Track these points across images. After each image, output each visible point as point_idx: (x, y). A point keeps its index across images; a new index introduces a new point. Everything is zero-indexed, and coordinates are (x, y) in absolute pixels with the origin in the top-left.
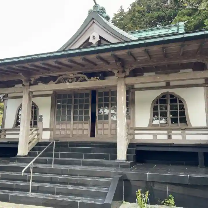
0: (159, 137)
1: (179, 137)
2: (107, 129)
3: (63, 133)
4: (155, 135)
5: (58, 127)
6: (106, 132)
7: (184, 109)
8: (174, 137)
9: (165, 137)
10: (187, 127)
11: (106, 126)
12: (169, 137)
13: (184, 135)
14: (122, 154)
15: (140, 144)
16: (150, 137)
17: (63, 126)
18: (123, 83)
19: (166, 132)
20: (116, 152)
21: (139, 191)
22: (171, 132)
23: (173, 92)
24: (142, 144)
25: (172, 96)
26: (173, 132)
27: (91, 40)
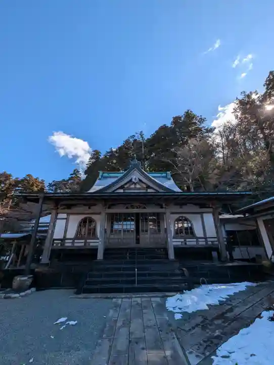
14: (172, 256)
27: (133, 180)
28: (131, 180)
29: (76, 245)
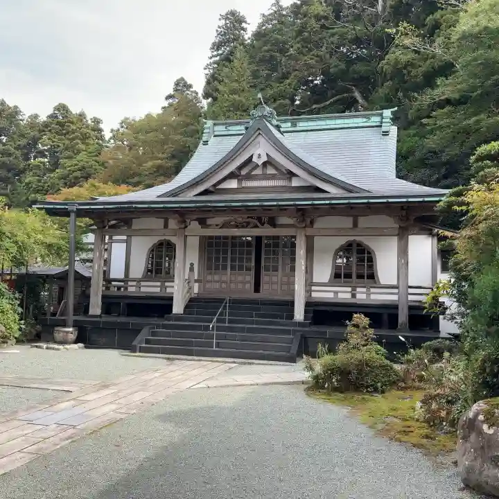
0: (341, 296)
1: (364, 296)
2: (277, 283)
3: (217, 286)
4: (336, 293)
5: (209, 278)
6: (275, 287)
7: (372, 261)
8: (358, 296)
9: (348, 296)
10: (375, 285)
11: (275, 279)
12: (354, 296)
13: (368, 294)
14: (299, 314)
15: (318, 302)
16: (331, 295)
17: (216, 278)
18: (303, 234)
19: (350, 289)
20: (293, 311)
21: (320, 345)
22: (355, 290)
23: (360, 241)
24: (321, 302)
25: (359, 245)
26: (358, 290)
27: (255, 159)
28: (250, 160)
29: (143, 289)
